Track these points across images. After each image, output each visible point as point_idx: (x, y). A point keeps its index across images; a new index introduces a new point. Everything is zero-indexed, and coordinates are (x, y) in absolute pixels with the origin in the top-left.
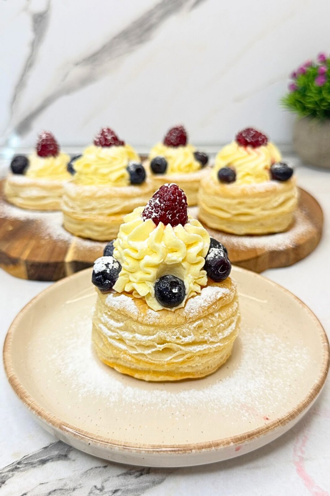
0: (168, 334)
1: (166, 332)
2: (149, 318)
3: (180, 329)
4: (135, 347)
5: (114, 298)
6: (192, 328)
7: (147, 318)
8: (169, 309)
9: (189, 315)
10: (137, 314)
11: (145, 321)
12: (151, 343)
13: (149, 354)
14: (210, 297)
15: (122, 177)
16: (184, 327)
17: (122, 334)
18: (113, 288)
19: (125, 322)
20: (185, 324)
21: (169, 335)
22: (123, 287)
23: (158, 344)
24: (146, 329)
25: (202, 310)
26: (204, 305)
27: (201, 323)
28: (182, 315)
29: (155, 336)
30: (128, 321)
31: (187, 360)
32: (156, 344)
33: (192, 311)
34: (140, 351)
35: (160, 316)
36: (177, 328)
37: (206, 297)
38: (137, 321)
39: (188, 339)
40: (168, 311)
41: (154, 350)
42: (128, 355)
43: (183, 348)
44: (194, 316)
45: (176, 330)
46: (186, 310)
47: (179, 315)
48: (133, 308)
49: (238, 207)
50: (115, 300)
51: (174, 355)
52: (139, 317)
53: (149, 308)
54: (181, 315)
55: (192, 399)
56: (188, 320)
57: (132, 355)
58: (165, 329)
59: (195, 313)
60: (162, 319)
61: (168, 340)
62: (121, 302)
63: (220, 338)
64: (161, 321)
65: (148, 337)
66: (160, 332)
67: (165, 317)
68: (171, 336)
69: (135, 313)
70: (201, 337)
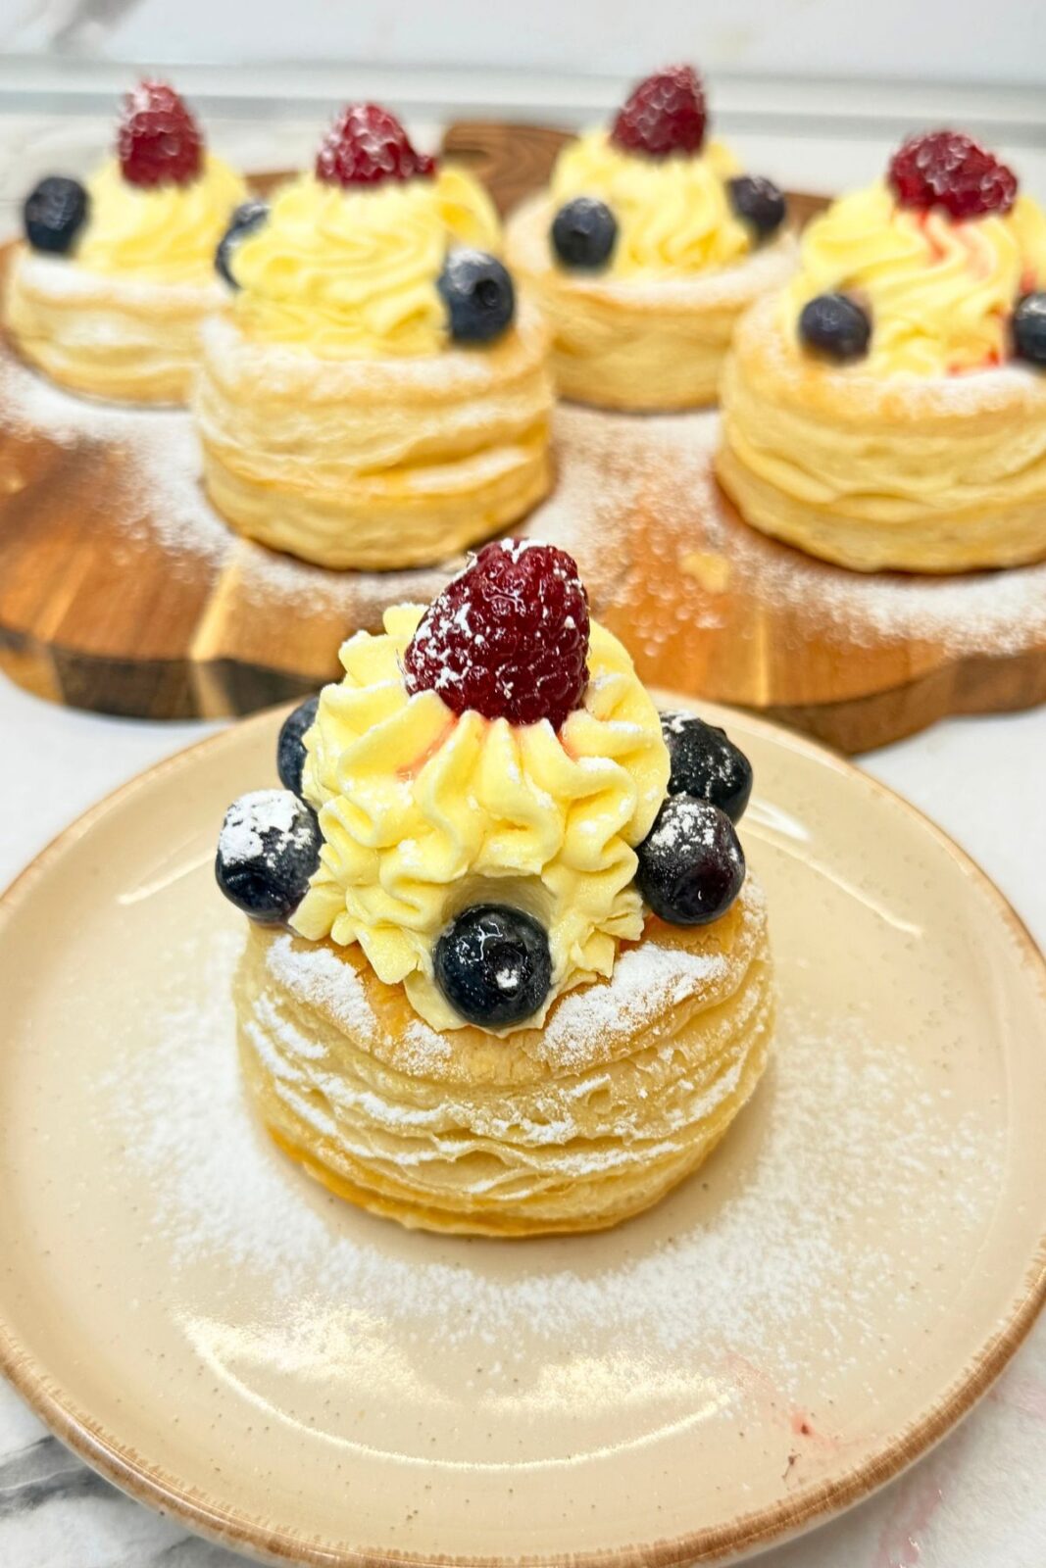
0: (479, 1112)
1: (470, 1105)
2: (412, 1055)
3: (524, 1098)
4: (364, 1133)
5: (295, 957)
6: (568, 1100)
7: (406, 1055)
8: (487, 1031)
9: (559, 1057)
10: (369, 1034)
11: (397, 1062)
12: (419, 1134)
13: (410, 1167)
14: (645, 998)
15: (420, 314)
16: (539, 1093)
17: (322, 1083)
18: (292, 921)
19: (331, 1046)
20: (542, 1084)
21: (482, 1115)
22: (327, 922)
23: (443, 1138)
24: (400, 1086)
25: (611, 1042)
26: (620, 1026)
27: (606, 1084)
28: (534, 1055)
29: (433, 1114)
30: (341, 1048)
31: (545, 1193)
32: (436, 1137)
33: (572, 1044)
34: (378, 1150)
35: (453, 1052)
36: (514, 1095)
37: (630, 997)
38: (370, 1055)
39: (552, 1133)
40: (483, 1032)
41: (427, 1155)
42: (342, 1155)
43: (533, 1161)
44: (578, 1062)
45: (509, 1103)
46: (549, 1042)
47: (525, 1054)
48: (357, 1011)
49: (865, 464)
50: (298, 966)
51: (501, 1178)
52: (377, 1047)
53: (415, 1015)
54: (530, 1055)
55: (557, 1313)
56: (551, 1073)
57: (355, 1159)
58: (469, 1095)
59: (582, 1053)
60: (459, 1063)
61: (479, 1132)
62: (317, 981)
63: (674, 1126)
64: (453, 1072)
65: (407, 1113)
66: (452, 1102)
67: (472, 1057)
68: (488, 1120)
69: (364, 1027)
70: (602, 1126)
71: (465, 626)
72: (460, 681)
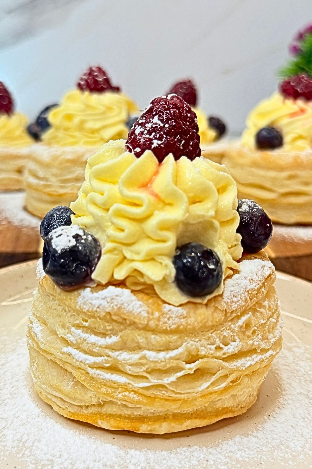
0: (201, 342)
1: (197, 340)
2: (169, 319)
3: (219, 331)
4: (145, 374)
5: (95, 295)
6: (236, 329)
7: (166, 319)
8: (198, 300)
9: (231, 306)
10: (146, 315)
11: (162, 325)
12: (174, 363)
13: (172, 383)
14: (257, 274)
16: (224, 328)
17: (117, 356)
18: (93, 276)
19: (120, 334)
20: (224, 324)
21: (202, 344)
22: (111, 273)
23: (187, 363)
24: (164, 338)
25: (249, 295)
26: (252, 287)
27: (250, 317)
28: (221, 307)
29: (180, 350)
30: (128, 331)
31: (231, 384)
32: (184, 363)
33: (235, 299)
34: (154, 381)
35: (187, 313)
36: (214, 331)
37: (251, 275)
38: (146, 328)
39: (232, 349)
40: (195, 304)
41: (180, 374)
42: (132, 393)
43: (226, 364)
44: (239, 307)
45: (213, 335)
46: (226, 299)
47: (217, 307)
48: (137, 306)
50: (99, 298)
51: (213, 379)
52: (151, 320)
53: (165, 302)
54: (219, 307)
55: (245, 451)
56: (229, 316)
57: (141, 391)
58: (195, 335)
59: (240, 301)
60: (190, 317)
61: (202, 353)
62: (112, 299)
63: (272, 341)
64: (189, 322)
65: (167, 354)
66: (189, 340)
67: (195, 314)
68: (206, 345)
69: (143, 313)
70: (250, 342)
71: (159, 122)
72: (162, 144)
